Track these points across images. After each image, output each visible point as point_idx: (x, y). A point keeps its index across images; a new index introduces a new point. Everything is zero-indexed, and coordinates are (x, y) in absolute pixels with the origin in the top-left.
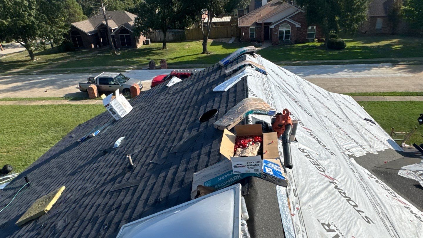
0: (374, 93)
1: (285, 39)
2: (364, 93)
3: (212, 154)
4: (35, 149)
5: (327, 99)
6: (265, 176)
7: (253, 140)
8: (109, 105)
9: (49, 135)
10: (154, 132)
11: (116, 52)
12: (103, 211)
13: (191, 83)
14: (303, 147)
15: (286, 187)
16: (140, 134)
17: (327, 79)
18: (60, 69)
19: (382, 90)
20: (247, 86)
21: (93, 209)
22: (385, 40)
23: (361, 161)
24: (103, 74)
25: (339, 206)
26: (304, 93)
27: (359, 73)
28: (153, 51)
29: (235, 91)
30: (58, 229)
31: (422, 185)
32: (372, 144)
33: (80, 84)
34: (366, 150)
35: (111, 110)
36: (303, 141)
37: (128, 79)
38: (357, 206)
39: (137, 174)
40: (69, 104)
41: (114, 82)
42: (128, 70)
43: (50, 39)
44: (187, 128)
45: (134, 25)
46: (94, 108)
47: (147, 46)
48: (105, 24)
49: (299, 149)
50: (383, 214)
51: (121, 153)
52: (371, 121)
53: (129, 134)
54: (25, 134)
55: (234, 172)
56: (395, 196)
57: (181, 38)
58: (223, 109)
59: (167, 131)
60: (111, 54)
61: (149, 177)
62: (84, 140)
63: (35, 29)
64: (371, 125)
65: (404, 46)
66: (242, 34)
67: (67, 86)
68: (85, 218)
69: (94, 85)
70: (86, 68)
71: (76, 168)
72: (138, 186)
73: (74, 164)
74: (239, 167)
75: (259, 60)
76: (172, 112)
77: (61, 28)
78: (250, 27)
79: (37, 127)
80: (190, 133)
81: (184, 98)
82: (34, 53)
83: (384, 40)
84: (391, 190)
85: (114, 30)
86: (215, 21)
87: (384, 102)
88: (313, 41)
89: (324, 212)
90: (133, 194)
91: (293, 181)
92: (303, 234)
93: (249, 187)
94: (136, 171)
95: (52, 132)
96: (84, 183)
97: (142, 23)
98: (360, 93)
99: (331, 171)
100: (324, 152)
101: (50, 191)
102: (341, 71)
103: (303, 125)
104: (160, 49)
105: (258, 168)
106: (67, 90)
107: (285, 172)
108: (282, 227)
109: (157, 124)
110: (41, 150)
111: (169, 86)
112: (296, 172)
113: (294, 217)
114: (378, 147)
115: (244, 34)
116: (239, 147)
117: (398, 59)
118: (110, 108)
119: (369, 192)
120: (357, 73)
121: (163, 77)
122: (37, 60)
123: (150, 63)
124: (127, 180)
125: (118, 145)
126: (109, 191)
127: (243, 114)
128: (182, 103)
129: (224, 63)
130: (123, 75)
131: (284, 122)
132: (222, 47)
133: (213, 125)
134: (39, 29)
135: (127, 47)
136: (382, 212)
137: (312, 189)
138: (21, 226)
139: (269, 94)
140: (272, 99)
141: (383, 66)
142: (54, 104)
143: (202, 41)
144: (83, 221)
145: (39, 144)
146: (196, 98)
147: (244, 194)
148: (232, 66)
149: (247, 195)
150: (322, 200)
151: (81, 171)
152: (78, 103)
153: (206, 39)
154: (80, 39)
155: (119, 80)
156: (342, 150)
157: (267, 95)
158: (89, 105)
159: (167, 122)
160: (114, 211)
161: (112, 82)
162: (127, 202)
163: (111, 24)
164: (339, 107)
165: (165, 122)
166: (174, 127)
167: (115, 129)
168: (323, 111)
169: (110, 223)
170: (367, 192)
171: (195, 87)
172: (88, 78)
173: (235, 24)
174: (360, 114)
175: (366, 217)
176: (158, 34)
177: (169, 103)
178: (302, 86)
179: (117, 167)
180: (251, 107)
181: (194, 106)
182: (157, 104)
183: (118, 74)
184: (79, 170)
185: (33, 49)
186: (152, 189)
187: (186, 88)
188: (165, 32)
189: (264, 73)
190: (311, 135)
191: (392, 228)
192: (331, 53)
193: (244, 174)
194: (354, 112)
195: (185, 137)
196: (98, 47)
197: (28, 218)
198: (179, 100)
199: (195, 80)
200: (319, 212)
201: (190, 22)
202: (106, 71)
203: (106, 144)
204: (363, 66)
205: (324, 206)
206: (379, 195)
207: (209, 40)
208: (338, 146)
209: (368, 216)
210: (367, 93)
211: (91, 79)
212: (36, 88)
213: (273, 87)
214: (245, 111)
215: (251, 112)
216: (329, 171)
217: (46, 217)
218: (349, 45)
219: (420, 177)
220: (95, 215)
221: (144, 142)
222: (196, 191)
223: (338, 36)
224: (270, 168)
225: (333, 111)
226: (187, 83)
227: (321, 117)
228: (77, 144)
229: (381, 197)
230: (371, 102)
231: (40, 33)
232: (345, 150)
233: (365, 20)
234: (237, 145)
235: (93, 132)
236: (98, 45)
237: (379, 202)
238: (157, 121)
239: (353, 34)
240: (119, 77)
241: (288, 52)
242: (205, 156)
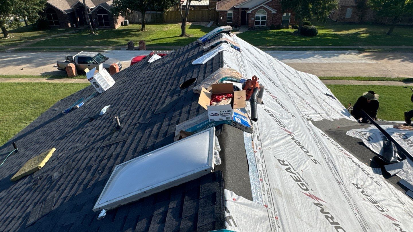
0: (341, 77)
1: (261, 25)
2: (332, 77)
3: (191, 112)
4: (14, 125)
5: (295, 76)
6: (234, 124)
7: (226, 96)
8: (92, 78)
9: (28, 111)
10: (139, 100)
11: (93, 32)
12: (95, 161)
13: (172, 59)
14: (268, 109)
15: (252, 133)
16: (125, 102)
17: (299, 63)
18: (36, 47)
19: (348, 75)
20: (222, 59)
21: (87, 161)
22: (354, 29)
23: (317, 124)
24: (82, 53)
25: (294, 151)
26: (274, 69)
27: (329, 59)
28: (132, 32)
29: (212, 64)
30: (55, 178)
31: (364, 142)
32: (329, 113)
33: (58, 62)
34: (323, 117)
35: (95, 83)
36: (269, 104)
37: (107, 59)
38: (308, 152)
39: (125, 132)
40: (47, 82)
41: (93, 62)
42: (106, 51)
43: (24, 16)
44: (169, 95)
45: (113, 5)
46: (73, 87)
47: (125, 27)
48: (83, 2)
49: (265, 110)
50: (329, 160)
51: (108, 118)
52: (331, 96)
53: (114, 103)
54: (3, 111)
55: (210, 120)
56: (342, 150)
57: (159, 20)
58: (201, 77)
59: (151, 98)
60: (89, 34)
61: (137, 133)
62: (68, 112)
63: (8, 5)
64: (331, 99)
65: (370, 34)
66: (220, 18)
67: (44, 64)
68: (79, 168)
69: (72, 64)
70: (62, 47)
71: (64, 134)
72: (126, 140)
73: (61, 131)
74: (214, 115)
75: (234, 38)
76: (154, 83)
77: (35, 5)
78: (228, 12)
79: (16, 104)
80: (172, 98)
81: (165, 72)
82: (7, 30)
83: (352, 29)
84: (339, 146)
85: (91, 9)
86: (193, 5)
87: (349, 85)
88: (288, 28)
89: (281, 153)
90: (122, 147)
91: (258, 130)
92: (262, 165)
93: (221, 131)
94: (123, 130)
95: (31, 109)
96: (74, 144)
97: (121, 3)
98: (327, 77)
99: (291, 128)
100: (286, 114)
101: (40, 153)
102: (312, 56)
103: (270, 93)
104: (138, 31)
105: (229, 116)
106: (44, 69)
107: (252, 123)
108: (246, 159)
109: (140, 94)
110: (21, 126)
111: (150, 62)
112: (260, 125)
113: (256, 154)
114: (335, 116)
115: (221, 18)
116: (214, 102)
117: (364, 47)
118: (93, 81)
119: (320, 145)
120: (326, 58)
121: (142, 57)
122: (10, 38)
123: (129, 43)
124: (115, 137)
125: (104, 112)
126: (99, 147)
127: (218, 80)
128: (163, 75)
129: (202, 41)
130: (102, 55)
131: (252, 86)
132: (201, 30)
133: (192, 90)
134: (12, 5)
135: (105, 27)
136: (328, 158)
137: (273, 137)
138: (17, 181)
139: (242, 67)
140: (244, 71)
141: (350, 53)
142: (31, 82)
143: (180, 24)
144: (78, 170)
145: (18, 120)
146: (177, 70)
147: (218, 135)
148: (210, 43)
149: (220, 135)
150: (280, 146)
151: (69, 136)
152: (57, 81)
153: (185, 23)
154: (55, 17)
155: (98, 59)
156: (302, 114)
157: (240, 68)
158: (68, 83)
159: (150, 92)
160: (106, 160)
161: (91, 61)
162: (117, 153)
163: (88, 2)
164: (304, 83)
165: (148, 92)
166: (157, 95)
167: (100, 100)
168: (290, 85)
169: (103, 169)
170: (318, 144)
171: (176, 62)
172: (66, 57)
173: (213, 8)
174: (322, 90)
175: (314, 160)
176: (137, 15)
177: (151, 76)
178: (272, 64)
179: (105, 129)
180: (225, 75)
181: (175, 77)
182: (140, 78)
183: (97, 53)
184: (67, 135)
185: (7, 26)
186: (139, 141)
187: (166, 63)
188: (143, 14)
189: (239, 50)
190: (276, 101)
191: (334, 169)
192: (304, 40)
193: (218, 122)
194: (318, 89)
195: (168, 101)
196: (75, 26)
197: (23, 174)
198: (160, 73)
199: (175, 56)
200: (276, 152)
201: (169, 4)
202: (85, 50)
203: (91, 113)
204: (333, 53)
205: (281, 149)
206: (328, 148)
207: (188, 23)
208: (299, 111)
209: (316, 159)
210: (334, 77)
211: (69, 58)
212: (12, 66)
213: (246, 62)
214: (220, 77)
215: (225, 79)
216: (289, 127)
217: (40, 172)
218: (320, 32)
219: (364, 136)
220: (89, 164)
221: (129, 108)
222: (178, 135)
223: (311, 24)
224: (240, 118)
225: (298, 85)
226: (168, 59)
227: (287, 89)
228: (61, 115)
229: (329, 149)
230: (338, 85)
231: (14, 9)
232: (305, 115)
233: (336, 8)
234: (213, 100)
235: (77, 104)
236: (74, 25)
237: (327, 152)
238: (140, 91)
239: (324, 22)
240: (98, 57)
241: (264, 38)
242: (186, 113)
